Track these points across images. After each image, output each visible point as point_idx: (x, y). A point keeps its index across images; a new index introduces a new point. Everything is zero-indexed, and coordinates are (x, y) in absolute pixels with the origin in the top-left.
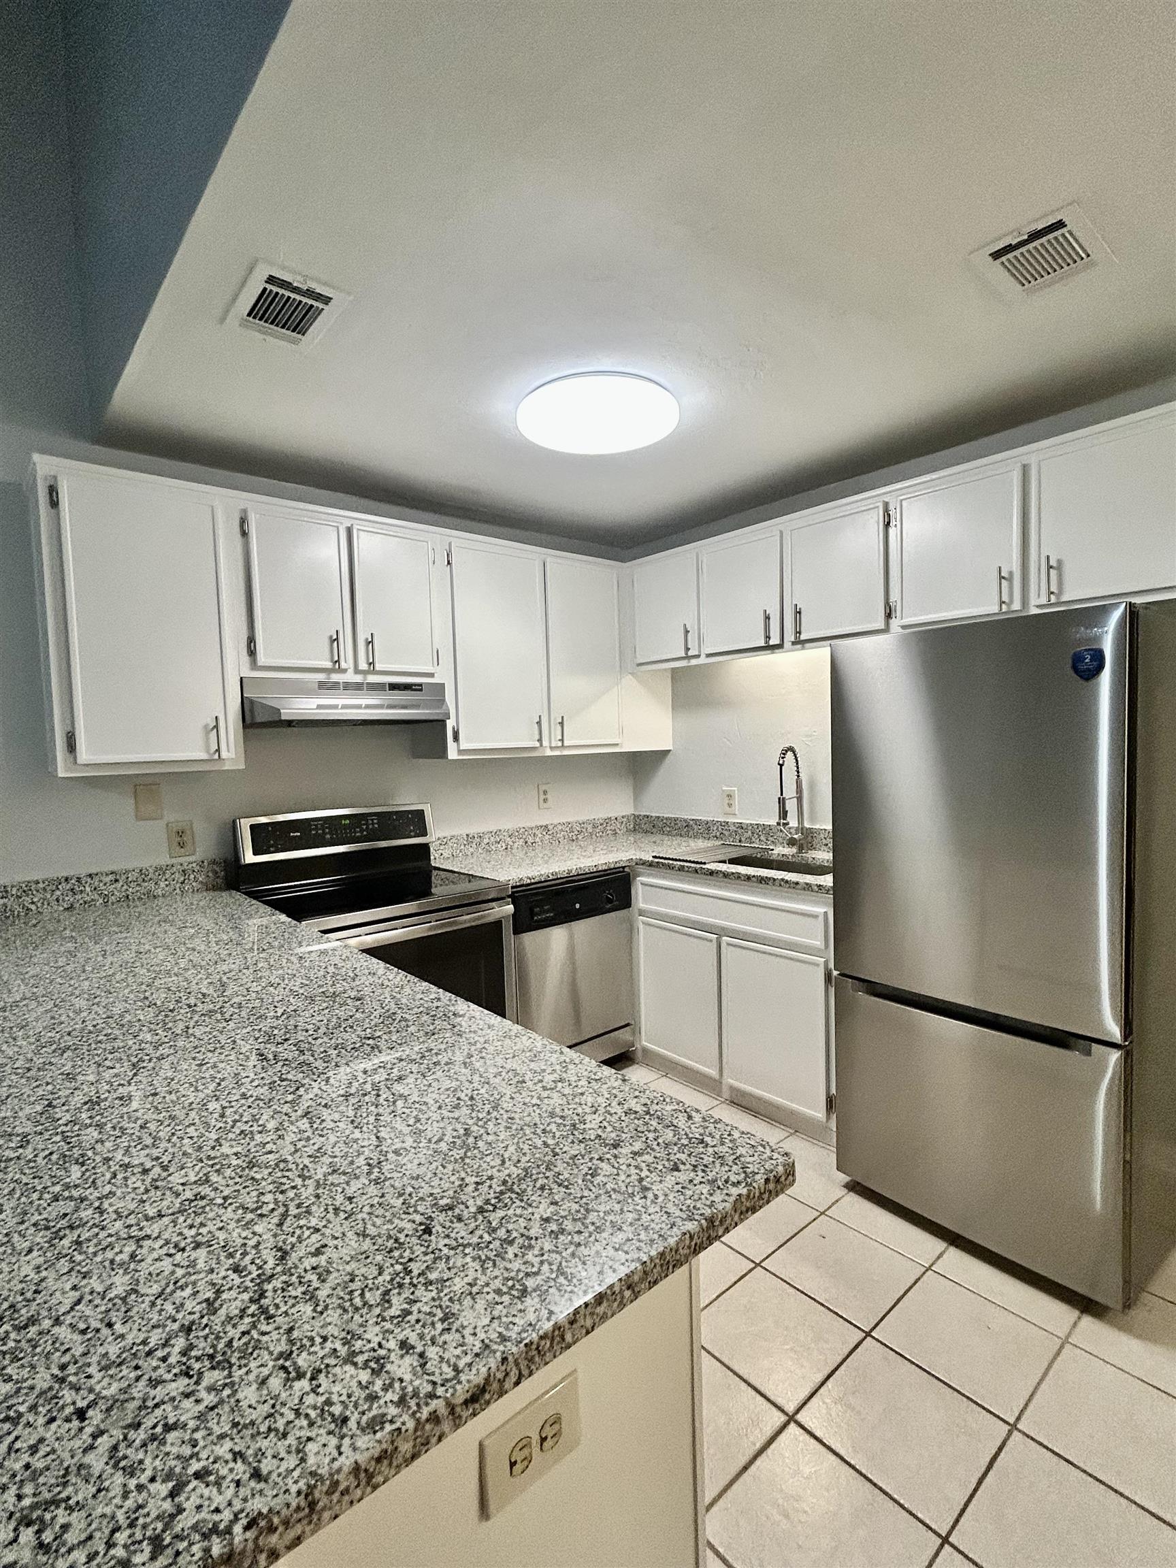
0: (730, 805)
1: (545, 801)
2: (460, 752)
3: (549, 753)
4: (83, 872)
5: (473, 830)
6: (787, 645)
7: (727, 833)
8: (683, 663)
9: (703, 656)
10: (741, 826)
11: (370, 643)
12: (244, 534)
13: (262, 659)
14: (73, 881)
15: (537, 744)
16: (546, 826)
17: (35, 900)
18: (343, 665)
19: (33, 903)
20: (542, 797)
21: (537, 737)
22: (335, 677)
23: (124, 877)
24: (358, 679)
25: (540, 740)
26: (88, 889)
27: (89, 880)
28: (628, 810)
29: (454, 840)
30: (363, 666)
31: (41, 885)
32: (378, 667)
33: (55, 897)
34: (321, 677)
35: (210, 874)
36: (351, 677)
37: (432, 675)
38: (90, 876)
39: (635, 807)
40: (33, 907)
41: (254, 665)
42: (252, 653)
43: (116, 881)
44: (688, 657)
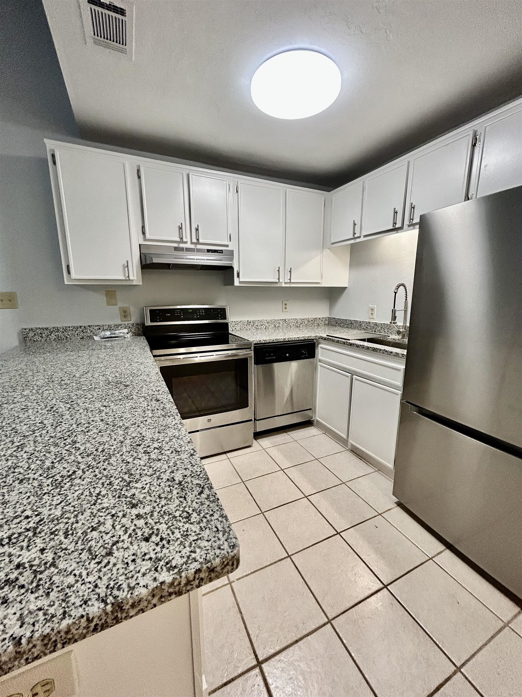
0: (372, 314)
1: (286, 308)
2: (240, 282)
3: (284, 285)
4: (87, 325)
5: (251, 319)
6: (405, 227)
7: (369, 327)
8: (352, 242)
9: (362, 237)
10: (376, 324)
11: (197, 230)
12: (139, 177)
13: (148, 236)
14: (83, 328)
15: (277, 281)
16: (285, 320)
17: (69, 334)
18: (184, 240)
19: (68, 335)
20: (284, 306)
21: (278, 278)
22: (182, 245)
23: (102, 328)
24: (193, 246)
25: (279, 279)
26: (88, 331)
27: (89, 327)
28: (326, 315)
29: (241, 323)
30: (194, 240)
31: (71, 328)
32: (201, 241)
33: (76, 334)
34: (175, 245)
35: (136, 329)
36: (189, 245)
37: (227, 246)
38: (89, 326)
39: (330, 314)
40: (69, 337)
41: (145, 239)
42: (144, 233)
43: (99, 329)
44: (355, 238)
